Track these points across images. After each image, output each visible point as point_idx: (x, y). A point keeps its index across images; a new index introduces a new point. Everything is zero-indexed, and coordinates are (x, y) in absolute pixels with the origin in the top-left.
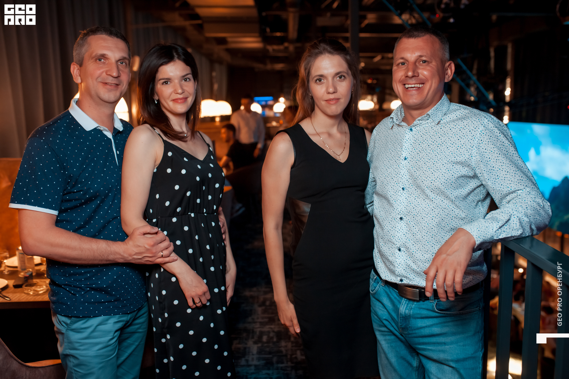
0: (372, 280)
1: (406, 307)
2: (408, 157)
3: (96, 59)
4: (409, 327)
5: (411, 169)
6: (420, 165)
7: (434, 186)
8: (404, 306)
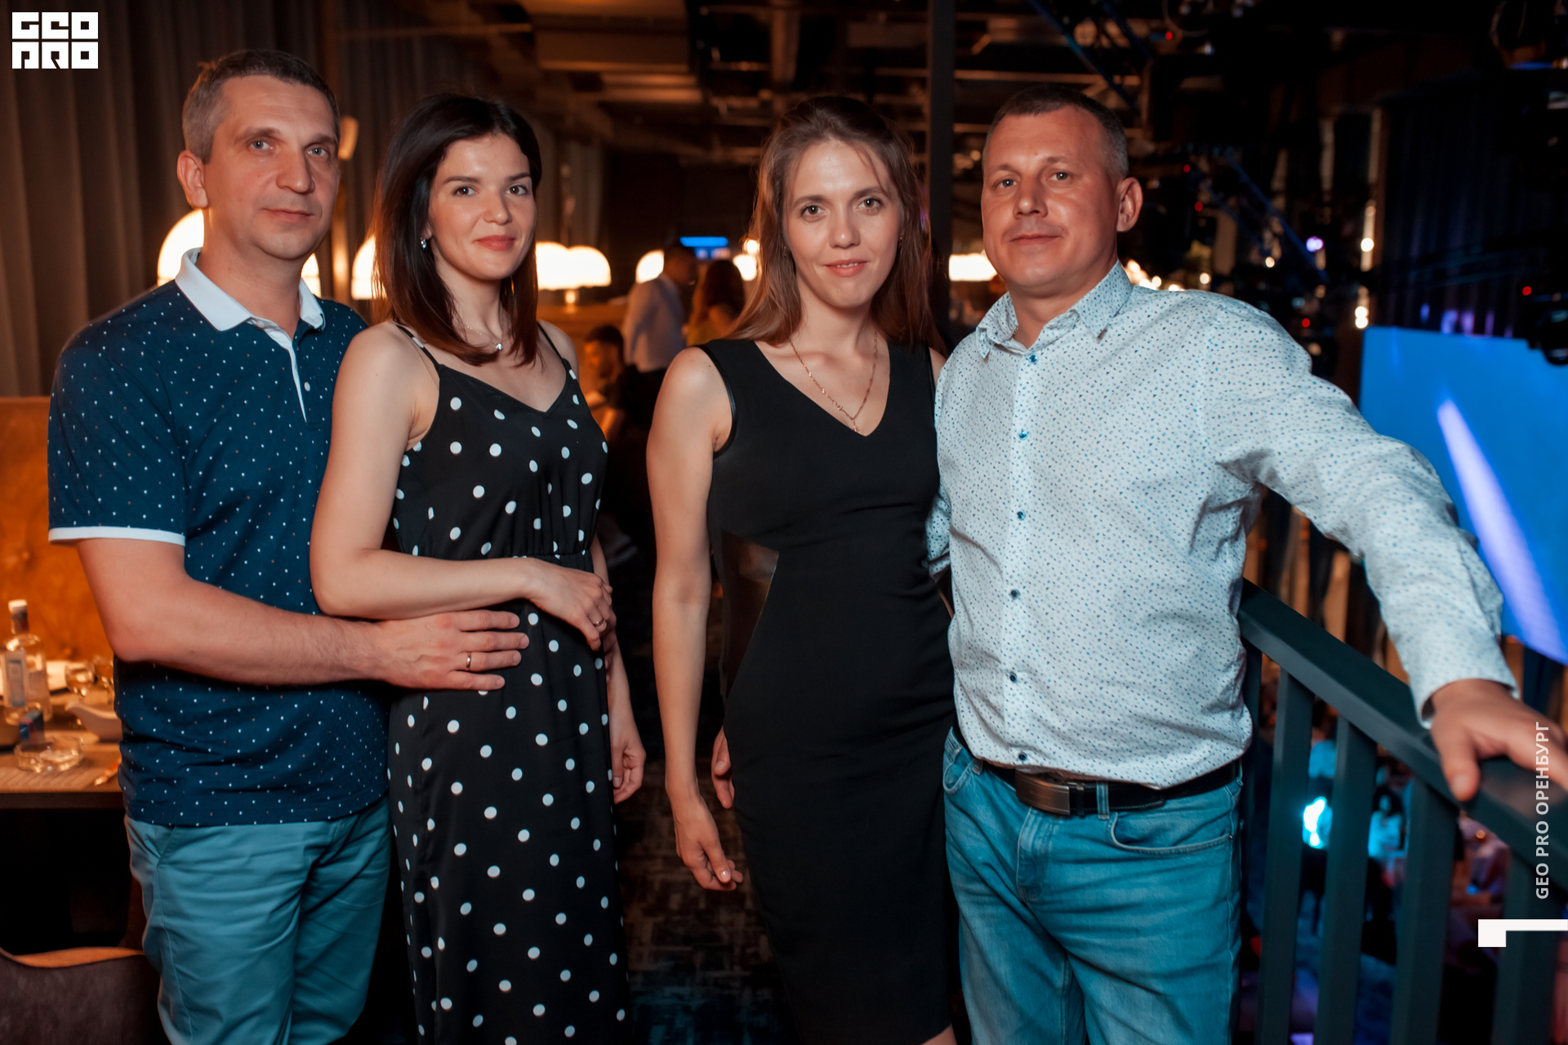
0: (950, 756)
1: (1037, 833)
2: (1030, 430)
3: (247, 142)
4: (1044, 885)
5: (1040, 460)
6: (1063, 449)
7: (1102, 499)
8: (1032, 828)
